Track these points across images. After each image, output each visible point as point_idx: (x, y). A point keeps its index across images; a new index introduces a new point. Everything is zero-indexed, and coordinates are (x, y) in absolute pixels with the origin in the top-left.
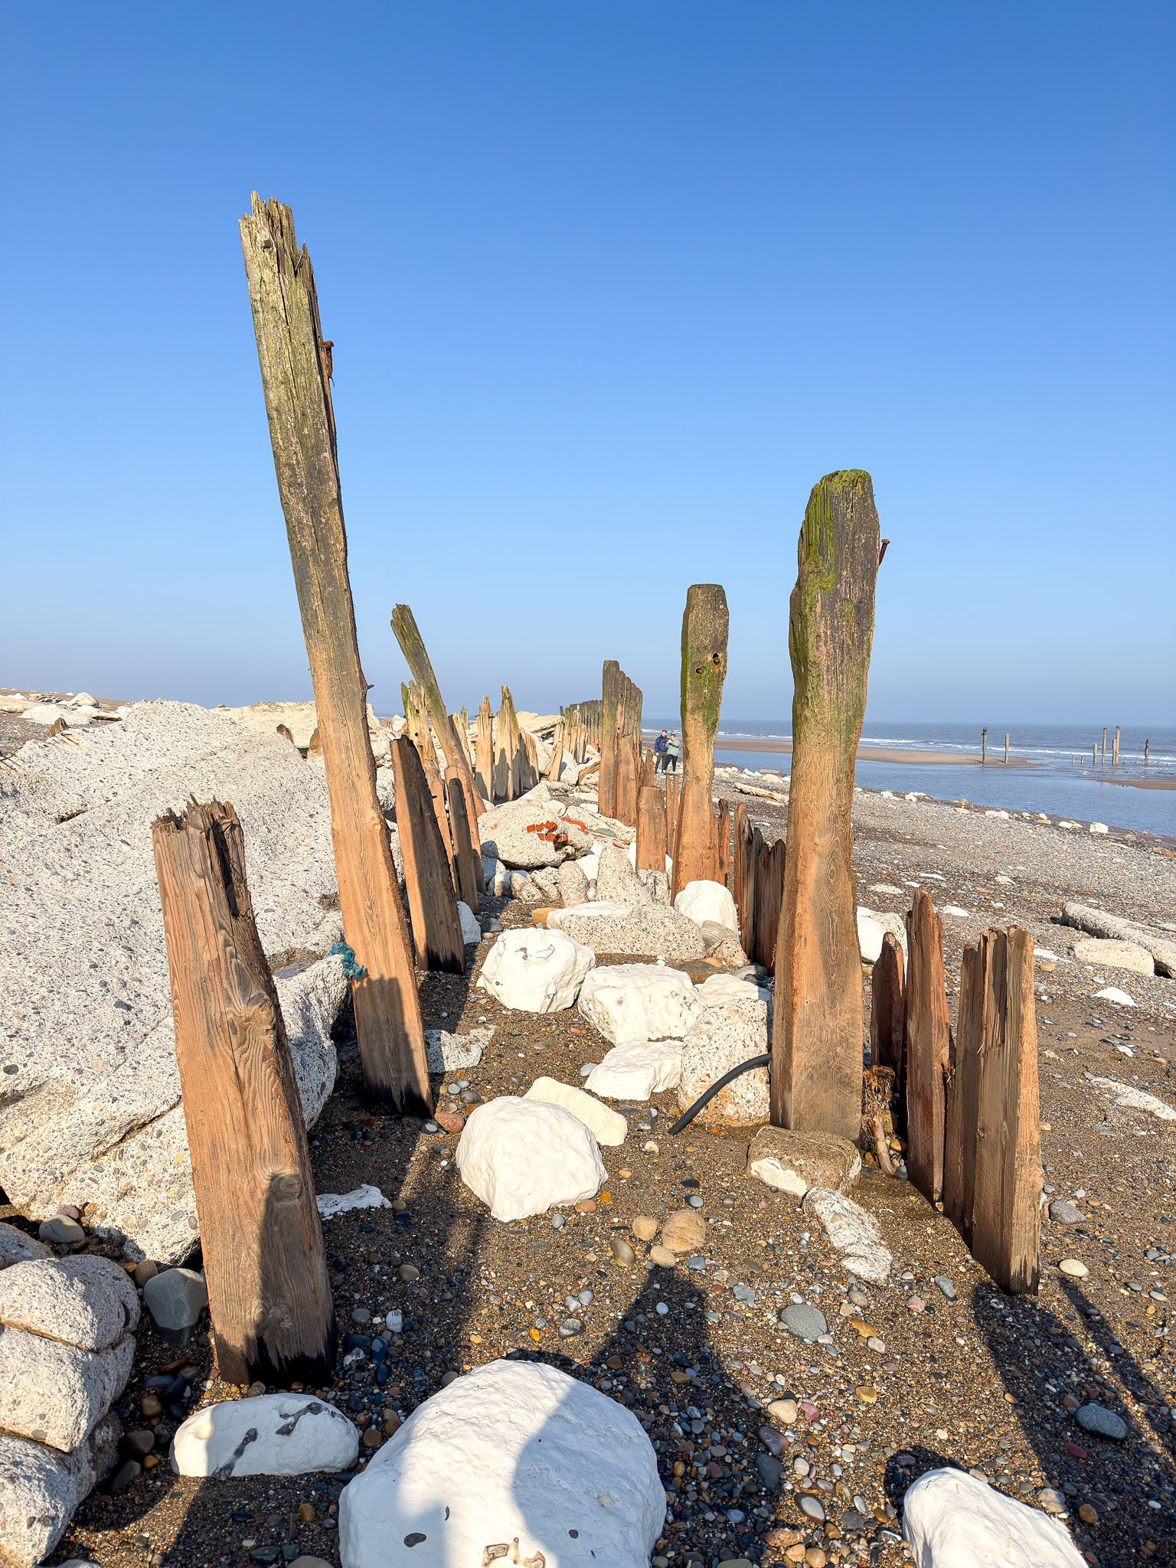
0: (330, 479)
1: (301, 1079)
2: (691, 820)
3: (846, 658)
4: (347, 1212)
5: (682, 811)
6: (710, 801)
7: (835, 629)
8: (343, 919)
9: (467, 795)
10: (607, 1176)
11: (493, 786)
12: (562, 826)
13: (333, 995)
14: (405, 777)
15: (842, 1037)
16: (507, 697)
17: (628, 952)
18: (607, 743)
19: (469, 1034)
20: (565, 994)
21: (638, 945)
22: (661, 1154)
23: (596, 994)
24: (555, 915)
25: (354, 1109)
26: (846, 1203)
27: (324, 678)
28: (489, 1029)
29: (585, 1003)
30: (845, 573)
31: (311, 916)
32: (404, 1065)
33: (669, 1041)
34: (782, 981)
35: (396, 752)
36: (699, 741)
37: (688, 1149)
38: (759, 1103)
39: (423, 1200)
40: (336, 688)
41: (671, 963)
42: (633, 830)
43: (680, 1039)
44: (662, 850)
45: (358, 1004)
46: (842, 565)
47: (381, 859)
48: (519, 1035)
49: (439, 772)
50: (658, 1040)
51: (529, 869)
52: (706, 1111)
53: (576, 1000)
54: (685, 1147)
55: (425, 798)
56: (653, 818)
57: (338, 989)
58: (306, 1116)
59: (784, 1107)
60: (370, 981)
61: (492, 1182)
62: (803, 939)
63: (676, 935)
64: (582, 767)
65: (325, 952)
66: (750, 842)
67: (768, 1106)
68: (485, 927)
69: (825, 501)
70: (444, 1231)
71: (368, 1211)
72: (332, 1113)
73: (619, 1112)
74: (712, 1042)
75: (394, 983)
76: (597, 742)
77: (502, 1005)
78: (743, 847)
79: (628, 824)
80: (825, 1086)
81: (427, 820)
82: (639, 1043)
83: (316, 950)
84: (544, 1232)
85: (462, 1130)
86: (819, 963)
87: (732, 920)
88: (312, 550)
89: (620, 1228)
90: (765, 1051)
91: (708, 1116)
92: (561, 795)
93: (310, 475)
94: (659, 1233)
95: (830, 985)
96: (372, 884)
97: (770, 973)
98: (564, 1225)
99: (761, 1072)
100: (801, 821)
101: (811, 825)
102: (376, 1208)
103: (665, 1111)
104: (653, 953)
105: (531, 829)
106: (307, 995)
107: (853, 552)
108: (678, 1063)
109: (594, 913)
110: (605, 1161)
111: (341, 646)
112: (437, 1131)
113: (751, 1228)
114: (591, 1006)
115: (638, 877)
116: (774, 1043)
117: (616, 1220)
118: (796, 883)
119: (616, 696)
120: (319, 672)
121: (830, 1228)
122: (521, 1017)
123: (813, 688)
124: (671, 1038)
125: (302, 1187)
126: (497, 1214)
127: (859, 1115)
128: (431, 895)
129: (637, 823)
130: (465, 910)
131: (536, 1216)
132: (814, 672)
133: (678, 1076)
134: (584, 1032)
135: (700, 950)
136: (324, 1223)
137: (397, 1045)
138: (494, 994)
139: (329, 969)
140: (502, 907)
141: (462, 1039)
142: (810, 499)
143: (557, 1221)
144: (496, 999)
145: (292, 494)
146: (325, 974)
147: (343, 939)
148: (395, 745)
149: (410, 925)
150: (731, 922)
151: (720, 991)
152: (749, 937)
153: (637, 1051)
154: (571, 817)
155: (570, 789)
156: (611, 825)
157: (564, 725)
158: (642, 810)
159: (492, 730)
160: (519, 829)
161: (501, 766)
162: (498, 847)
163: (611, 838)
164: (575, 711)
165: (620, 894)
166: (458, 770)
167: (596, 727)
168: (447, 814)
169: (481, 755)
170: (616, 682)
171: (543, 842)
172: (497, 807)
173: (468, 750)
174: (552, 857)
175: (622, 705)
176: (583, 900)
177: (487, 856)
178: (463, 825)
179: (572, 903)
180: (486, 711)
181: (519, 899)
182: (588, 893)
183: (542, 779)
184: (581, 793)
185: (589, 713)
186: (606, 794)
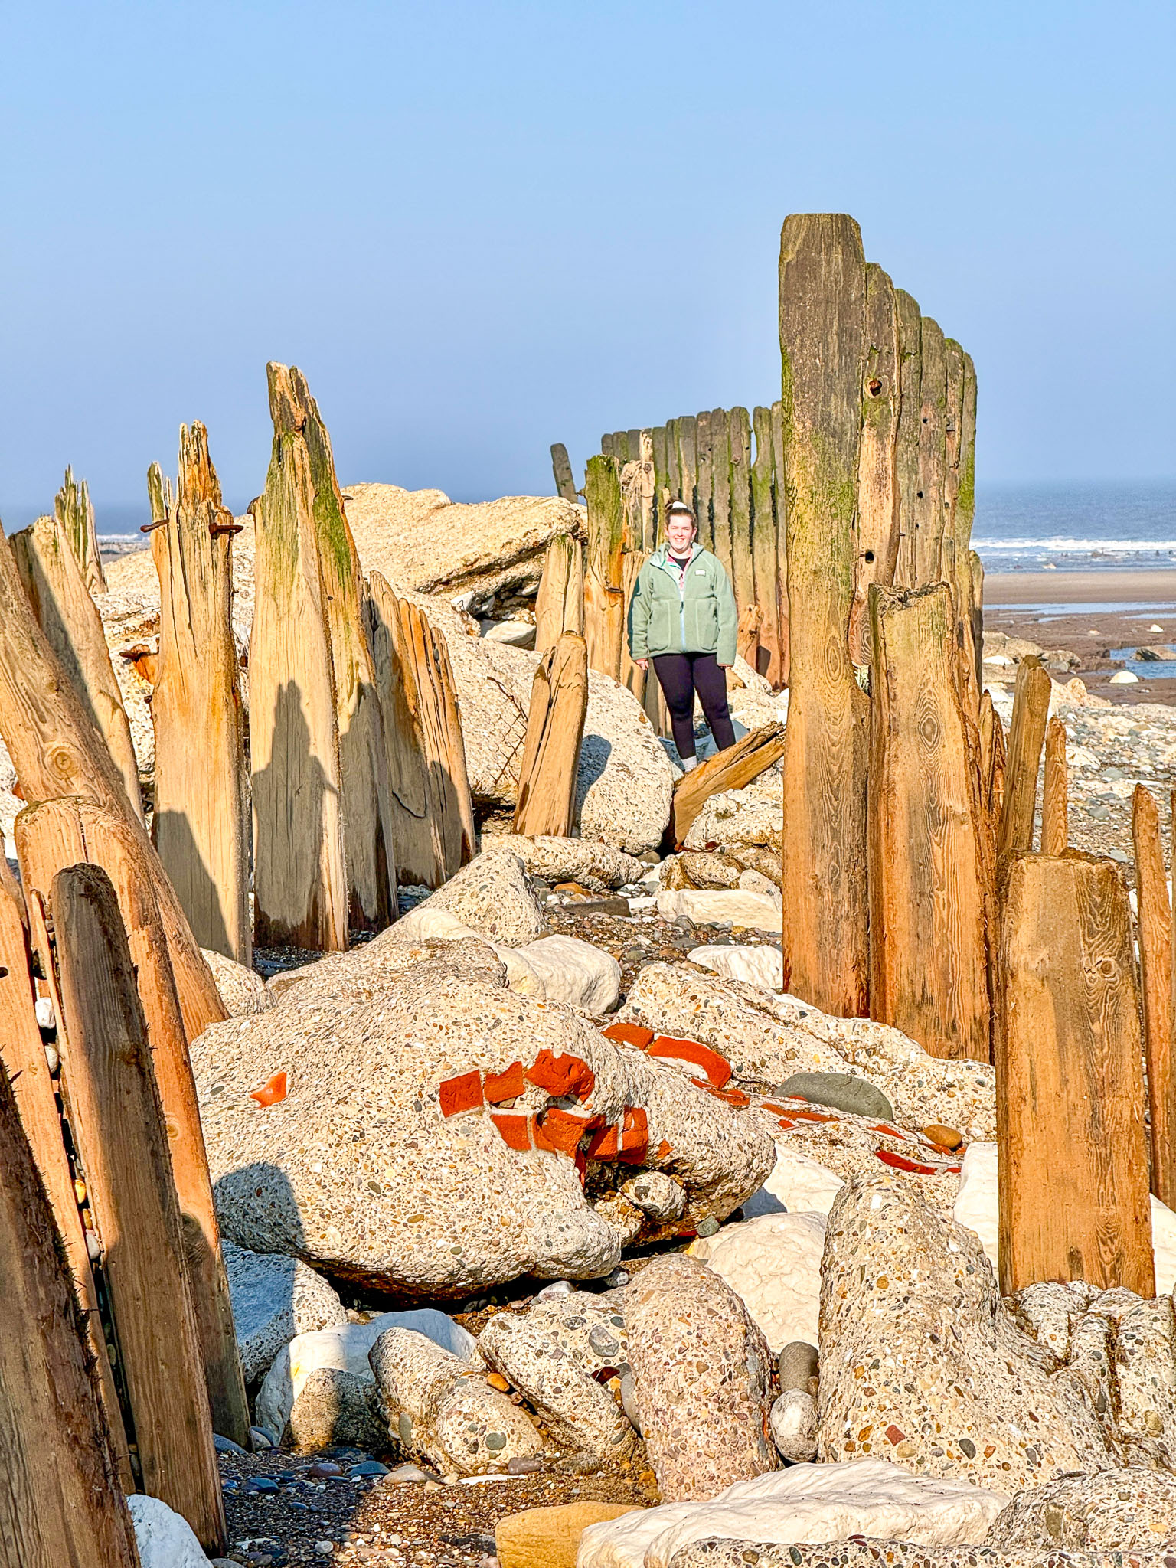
11: (247, 882)
12: (611, 1070)
16: (296, 421)
24: (613, 1542)
42: (973, 1074)
56: (1078, 1015)
76: (749, 621)
92: (593, 905)
105: (459, 1094)
109: (821, 1528)
115: (1023, 1323)
130: (166, 1542)
140: (340, 1510)
154: (655, 1021)
155: (635, 872)
156: (862, 1058)
157: (584, 543)
158: (1022, 976)
159: (231, 593)
160: (401, 1098)
161: (280, 773)
162: (300, 1193)
163: (864, 1123)
164: (631, 468)
165: (943, 1419)
166: (86, 819)
167: (741, 544)
168: (50, 1050)
169: (177, 724)
170: (849, 323)
171: (525, 1159)
172: (273, 980)
173: (116, 706)
174: (573, 1233)
175: (880, 437)
176: (753, 1454)
177: (240, 1242)
178: (132, 1102)
179: (697, 1472)
180: (196, 503)
181: (426, 1461)
182: (776, 1418)
183: (487, 825)
184: (689, 894)
185: (705, 474)
186: (819, 891)
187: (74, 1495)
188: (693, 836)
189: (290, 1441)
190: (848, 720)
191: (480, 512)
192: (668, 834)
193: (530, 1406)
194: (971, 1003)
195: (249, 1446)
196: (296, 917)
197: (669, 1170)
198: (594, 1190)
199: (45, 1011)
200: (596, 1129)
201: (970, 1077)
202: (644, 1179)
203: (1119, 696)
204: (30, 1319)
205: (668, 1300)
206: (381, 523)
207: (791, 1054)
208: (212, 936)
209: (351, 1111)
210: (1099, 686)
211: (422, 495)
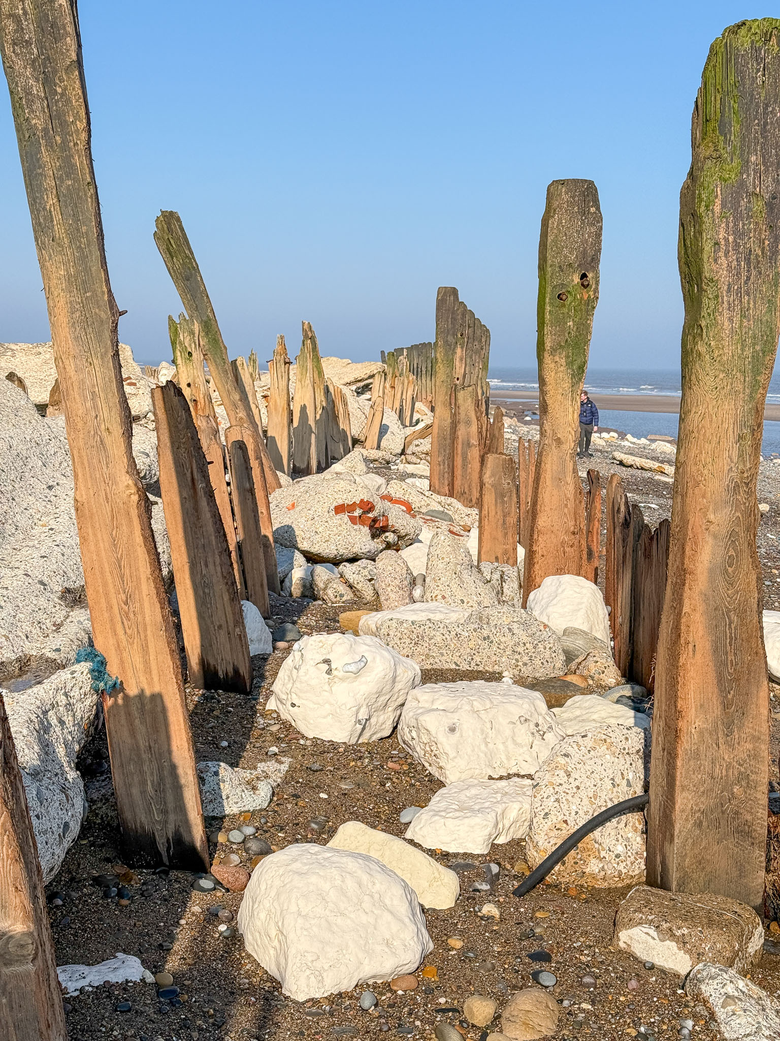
0: (68, 34)
1: (38, 817)
2: (550, 496)
3: (754, 273)
4: (97, 987)
5: (538, 484)
6: (575, 471)
7: (739, 234)
8: (91, 619)
9: (254, 463)
10: (431, 946)
11: (290, 456)
12: (380, 506)
13: (79, 715)
14: (171, 437)
15: (740, 773)
16: (309, 336)
17: (464, 667)
18: (441, 398)
19: (255, 768)
20: (381, 719)
21: (477, 659)
22: (502, 919)
23: (421, 718)
24: (369, 619)
25: (108, 860)
26: (741, 984)
27: (62, 302)
28: (281, 763)
29: (406, 730)
30: (753, 159)
31: (51, 615)
32: (171, 805)
33: (516, 779)
34: (663, 699)
35: (160, 404)
36: (561, 391)
37: (538, 915)
38: (632, 857)
39: (195, 973)
40: (78, 314)
41: (520, 681)
42: (475, 512)
43: (530, 777)
44: (512, 537)
45: (112, 726)
46: (749, 147)
47: (138, 539)
48: (321, 770)
49: (217, 431)
50: (501, 778)
51: (336, 562)
52: (562, 868)
53: (395, 728)
54: (534, 912)
55: (198, 464)
56: (501, 496)
57: (85, 707)
58: (44, 866)
59: (663, 863)
60: (126, 697)
61: (283, 953)
62: (691, 646)
63: (528, 645)
64: (409, 431)
65: (68, 660)
66: (626, 524)
67: (643, 863)
68: (278, 635)
69: (728, 61)
70: (223, 1012)
71: (125, 986)
72: (79, 864)
73: (449, 867)
74: (571, 780)
75: (159, 701)
76: (429, 399)
77: (299, 733)
78: (617, 531)
79: (469, 503)
80: (717, 836)
81: (201, 493)
82: (476, 782)
83: (56, 657)
84: (351, 1013)
85: (245, 886)
86: (712, 677)
87: (602, 627)
88: (45, 130)
89: (449, 1010)
90: (639, 791)
91: (565, 874)
92: (382, 467)
93: (41, 29)
94: (497, 1017)
95: (726, 706)
96: (127, 571)
97: (650, 692)
98: (376, 1005)
99: (634, 819)
100: (690, 491)
101: (704, 497)
102: (135, 983)
103: (508, 866)
104: (497, 668)
105: (339, 509)
106: (45, 713)
107: (764, 130)
108: (527, 806)
109: (421, 617)
110: (430, 926)
111: (83, 258)
112: (214, 889)
113: (617, 1014)
114: (414, 734)
115: (480, 571)
116: (652, 781)
117: (442, 1000)
118: (683, 572)
119: (454, 334)
120: (56, 294)
121: (721, 1014)
122: (322, 748)
123: (709, 314)
124: (518, 775)
125: (37, 948)
126: (290, 991)
127: (763, 873)
128: (207, 590)
129: (479, 504)
130: (251, 613)
131: (340, 994)
132: (710, 292)
133: (527, 824)
134: (405, 768)
135: (559, 665)
136: (66, 1001)
137: (161, 779)
138: (289, 718)
139: (74, 681)
140: (301, 610)
141: (247, 775)
142: (709, 58)
143: (367, 1001)
144: (291, 725)
145: (17, 55)
146: (68, 687)
147: (91, 644)
148: (158, 394)
149: (178, 627)
150: (601, 630)
151: (584, 717)
152: (624, 648)
153: (474, 791)
154: (393, 495)
155: (394, 460)
156: (447, 507)
157: (385, 375)
158: (487, 485)
159: (289, 380)
160: (324, 510)
161: (301, 428)
162: (297, 533)
163: (446, 523)
164: (401, 358)
165: (456, 594)
166: (243, 431)
167: (429, 378)
168: (229, 488)
169: (274, 413)
170: (454, 316)
171: (355, 527)
172: (295, 481)
173: (257, 407)
174: (367, 546)
175: (462, 348)
176: (407, 601)
177: (281, 545)
178: (249, 502)
179: (393, 605)
180: (281, 355)
181: (324, 600)
182: (414, 592)
183: (356, 446)
184: (407, 465)
185: (420, 360)
186: (440, 465)
187: (226, 597)
188: (409, 451)
189: (291, 595)
190: (449, 421)
191: (359, 365)
192: (403, 450)
193: (351, 587)
194: (475, 494)
195: (279, 595)
196: (303, 466)
197: (394, 532)
198: (374, 536)
199: (228, 477)
200: (375, 520)
201: (474, 513)
202: (387, 534)
203: (526, 423)
204: (216, 552)
205: (387, 561)
206: (334, 367)
207: (428, 505)
208: (279, 466)
209: (311, 512)
210: (521, 420)
211: (344, 360)
